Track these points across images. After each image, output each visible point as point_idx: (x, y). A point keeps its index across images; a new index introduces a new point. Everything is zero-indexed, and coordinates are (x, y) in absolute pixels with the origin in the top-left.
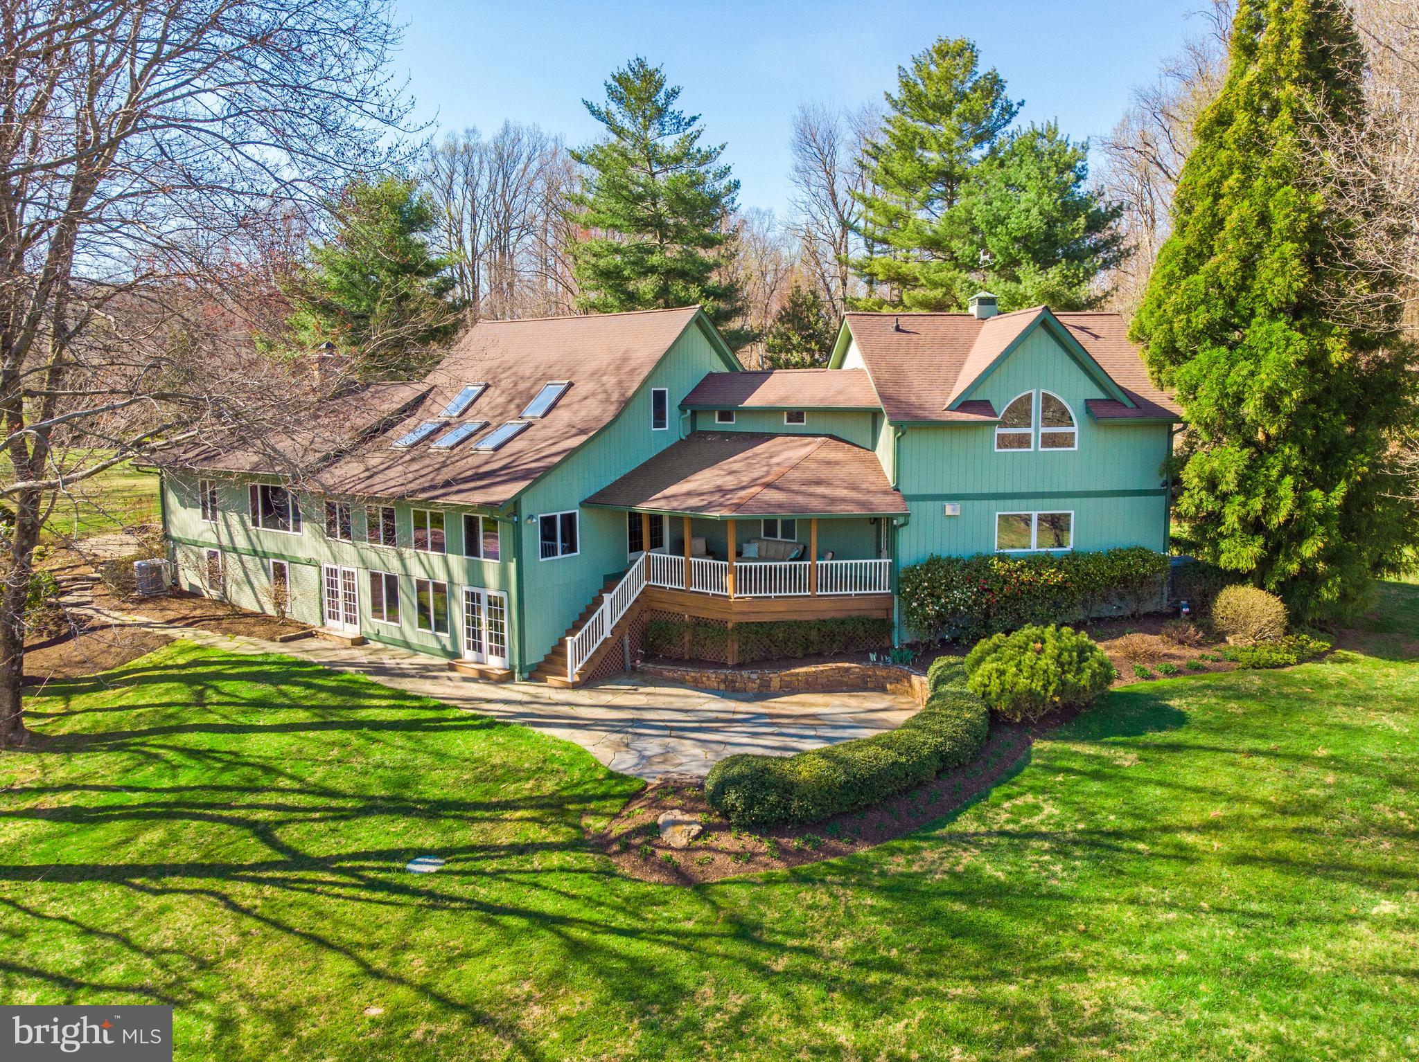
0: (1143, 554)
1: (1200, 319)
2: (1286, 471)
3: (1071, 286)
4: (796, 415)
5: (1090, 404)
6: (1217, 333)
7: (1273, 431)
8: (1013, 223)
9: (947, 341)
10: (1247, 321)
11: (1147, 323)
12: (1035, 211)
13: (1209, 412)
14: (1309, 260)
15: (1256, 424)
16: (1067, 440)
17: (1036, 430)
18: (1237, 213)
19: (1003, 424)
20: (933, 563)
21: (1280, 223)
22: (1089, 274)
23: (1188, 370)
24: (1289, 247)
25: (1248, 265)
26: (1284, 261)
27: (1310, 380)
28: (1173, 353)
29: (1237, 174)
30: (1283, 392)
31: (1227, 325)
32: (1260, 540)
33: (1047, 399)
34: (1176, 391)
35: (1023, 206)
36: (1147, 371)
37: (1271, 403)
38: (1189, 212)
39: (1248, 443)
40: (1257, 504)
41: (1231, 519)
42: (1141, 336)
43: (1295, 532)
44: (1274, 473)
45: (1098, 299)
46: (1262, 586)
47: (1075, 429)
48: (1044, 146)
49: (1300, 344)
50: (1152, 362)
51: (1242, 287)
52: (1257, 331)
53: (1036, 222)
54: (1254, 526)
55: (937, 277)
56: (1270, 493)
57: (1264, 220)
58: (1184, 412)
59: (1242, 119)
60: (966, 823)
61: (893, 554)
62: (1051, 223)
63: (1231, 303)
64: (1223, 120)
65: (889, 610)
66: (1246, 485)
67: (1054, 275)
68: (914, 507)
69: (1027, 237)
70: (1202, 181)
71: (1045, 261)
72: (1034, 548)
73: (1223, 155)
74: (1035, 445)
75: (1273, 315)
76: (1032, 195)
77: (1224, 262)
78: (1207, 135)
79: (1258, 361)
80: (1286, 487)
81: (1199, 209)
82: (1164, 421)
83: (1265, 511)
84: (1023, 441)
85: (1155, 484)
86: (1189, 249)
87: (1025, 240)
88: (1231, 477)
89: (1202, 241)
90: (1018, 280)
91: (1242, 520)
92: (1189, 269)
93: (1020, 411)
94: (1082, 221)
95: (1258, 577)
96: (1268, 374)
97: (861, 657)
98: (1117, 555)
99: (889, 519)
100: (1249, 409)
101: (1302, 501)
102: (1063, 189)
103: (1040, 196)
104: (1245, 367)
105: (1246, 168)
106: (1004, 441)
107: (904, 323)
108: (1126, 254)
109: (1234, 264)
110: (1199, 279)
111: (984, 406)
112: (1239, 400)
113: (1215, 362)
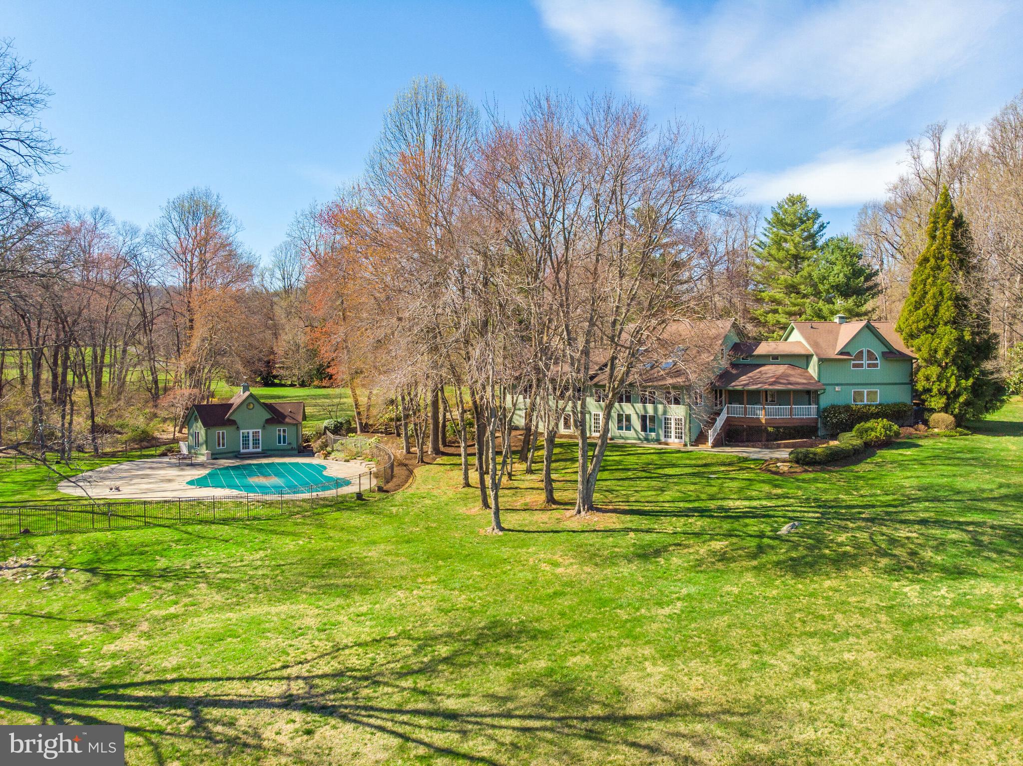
0: (905, 405)
1: (921, 325)
2: (952, 374)
3: (858, 306)
4: (775, 357)
5: (884, 353)
6: (926, 329)
7: (947, 361)
8: (831, 279)
9: (830, 332)
10: (937, 326)
11: (902, 326)
12: (841, 275)
13: (926, 356)
14: (956, 306)
15: (942, 359)
16: (875, 365)
17: (865, 362)
18: (932, 291)
19: (853, 360)
20: (833, 407)
21: (946, 295)
22: (866, 301)
23: (917, 342)
24: (950, 302)
25: (937, 308)
26: (948, 307)
27: (959, 345)
28: (912, 336)
29: (931, 278)
30: (950, 349)
31: (930, 326)
32: (945, 397)
33: (868, 351)
34: (914, 349)
35: (836, 272)
36: (902, 342)
37: (947, 353)
38: (915, 289)
39: (939, 365)
40: (944, 385)
41: (935, 390)
42: (900, 330)
43: (956, 395)
44: (949, 375)
45: (870, 312)
46: (946, 412)
47: (878, 362)
48: (842, 245)
49: (955, 334)
50: (904, 339)
51: (935, 315)
52: (941, 329)
53: (841, 278)
54: (943, 392)
55: (796, 302)
56: (948, 381)
57: (941, 293)
58: (917, 356)
59: (932, 260)
60: (869, 460)
61: (817, 403)
62: (849, 279)
63: (932, 320)
64: (926, 260)
65: (817, 423)
66: (940, 379)
67: (851, 302)
68: (827, 388)
69: (837, 286)
70: (919, 279)
71: (846, 295)
72: (865, 402)
73: (927, 271)
74: (865, 367)
75: (946, 324)
76: (840, 267)
77: (929, 307)
78: (921, 264)
79: (941, 339)
80: (953, 379)
81: (919, 288)
82: (909, 359)
83: (947, 386)
84: (861, 365)
85: (907, 381)
86: (916, 302)
87: (837, 287)
88: (934, 376)
89: (920, 299)
90: (833, 303)
91: (939, 390)
92: (917, 308)
93: (860, 355)
94: (862, 279)
95: (946, 409)
96: (945, 343)
97: (809, 437)
98: (895, 404)
99: (816, 391)
100: (940, 355)
101: (958, 385)
102: (853, 265)
103: (843, 267)
104: (937, 341)
105: (934, 277)
106: (855, 366)
107: (814, 325)
108: (881, 292)
109: (932, 308)
110: (920, 311)
111: (848, 354)
112: (936, 351)
113: (927, 339)
